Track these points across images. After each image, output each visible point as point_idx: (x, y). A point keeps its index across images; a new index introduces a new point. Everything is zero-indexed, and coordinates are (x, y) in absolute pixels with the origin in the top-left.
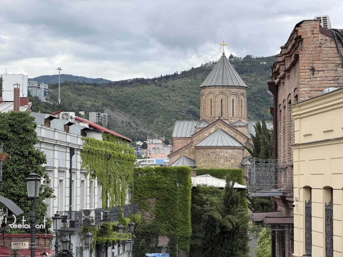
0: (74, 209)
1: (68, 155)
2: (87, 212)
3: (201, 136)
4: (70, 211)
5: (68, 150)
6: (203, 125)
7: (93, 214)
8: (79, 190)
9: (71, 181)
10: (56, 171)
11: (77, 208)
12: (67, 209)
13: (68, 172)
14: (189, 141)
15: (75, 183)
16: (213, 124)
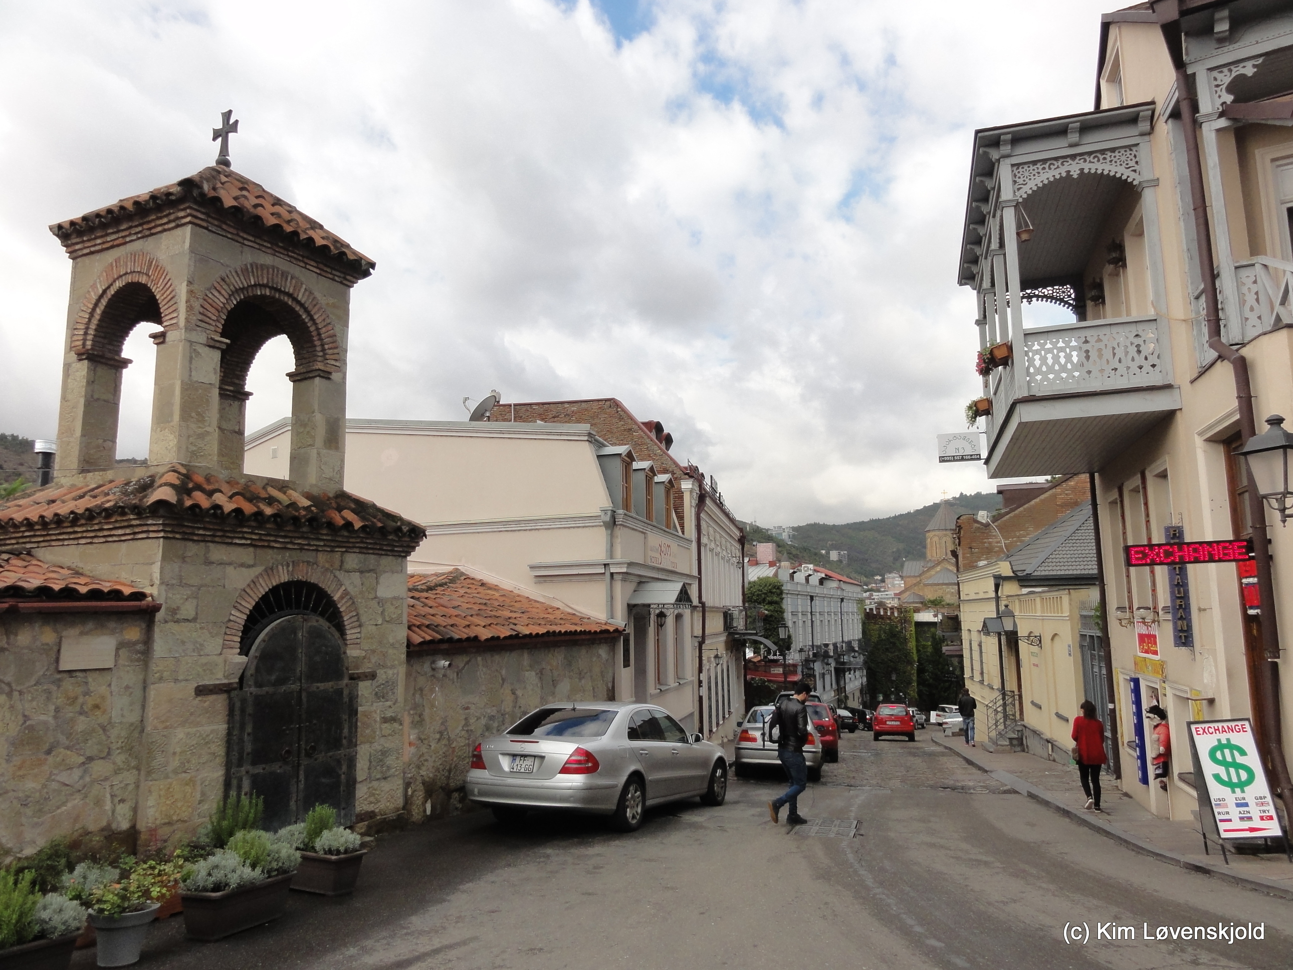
0: (815, 644)
1: (809, 601)
2: (826, 645)
3: (928, 574)
4: (813, 646)
5: (809, 598)
6: (929, 565)
7: (831, 647)
8: (819, 628)
9: (812, 622)
10: (800, 614)
11: (818, 642)
12: (811, 644)
13: (809, 614)
14: (918, 579)
15: (815, 624)
16: (939, 563)
